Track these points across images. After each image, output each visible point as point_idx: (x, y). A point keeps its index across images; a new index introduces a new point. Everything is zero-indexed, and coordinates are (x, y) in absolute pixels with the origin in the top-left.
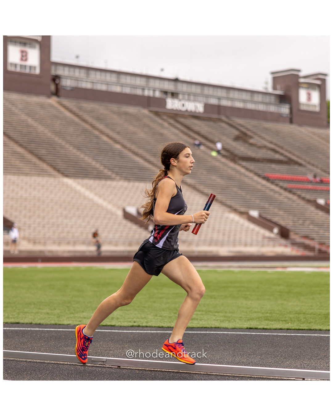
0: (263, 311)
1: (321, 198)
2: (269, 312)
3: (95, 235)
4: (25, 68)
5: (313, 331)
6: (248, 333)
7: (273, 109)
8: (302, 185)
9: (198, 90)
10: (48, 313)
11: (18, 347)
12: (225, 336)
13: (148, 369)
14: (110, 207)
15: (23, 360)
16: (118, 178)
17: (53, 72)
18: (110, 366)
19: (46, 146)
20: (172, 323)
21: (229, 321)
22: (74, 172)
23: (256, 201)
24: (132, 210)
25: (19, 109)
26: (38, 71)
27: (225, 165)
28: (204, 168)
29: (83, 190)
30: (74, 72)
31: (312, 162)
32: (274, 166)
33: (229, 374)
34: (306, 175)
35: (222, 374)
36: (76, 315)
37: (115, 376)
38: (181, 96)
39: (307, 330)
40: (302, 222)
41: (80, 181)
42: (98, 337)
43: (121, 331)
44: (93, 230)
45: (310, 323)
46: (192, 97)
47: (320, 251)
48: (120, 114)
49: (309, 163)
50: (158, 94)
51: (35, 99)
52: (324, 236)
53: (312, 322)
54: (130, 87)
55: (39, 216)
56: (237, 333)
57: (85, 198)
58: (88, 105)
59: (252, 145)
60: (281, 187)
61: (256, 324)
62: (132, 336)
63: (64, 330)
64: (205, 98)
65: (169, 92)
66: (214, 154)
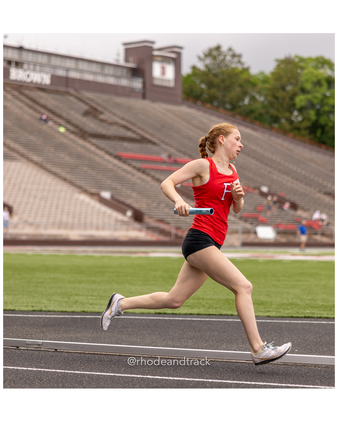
7: (124, 82)
8: (156, 166)
9: (44, 60)
23: (108, 181)
27: (74, 142)
28: (51, 145)
31: (167, 141)
32: (126, 144)
34: (160, 155)
38: (25, 66)
40: (156, 204)
46: (38, 68)
47: (177, 236)
49: (163, 142)
52: (180, 220)
59: (102, 121)
60: (134, 167)
64: (52, 69)
65: (13, 61)
66: (62, 130)
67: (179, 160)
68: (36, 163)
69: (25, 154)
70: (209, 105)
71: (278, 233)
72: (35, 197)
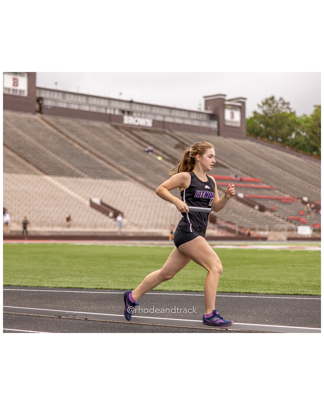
0: (196, 278)
1: (241, 192)
2: (201, 279)
3: (68, 219)
4: (16, 92)
5: (234, 293)
6: (184, 295)
7: (204, 124)
8: (227, 183)
9: (148, 109)
10: (32, 278)
11: (9, 303)
12: (167, 297)
13: (108, 321)
14: (80, 198)
15: (13, 313)
16: (86, 176)
17: (38, 95)
18: (80, 319)
19: (31, 151)
20: (127, 287)
21: (170, 285)
22: (53, 171)
24: (97, 201)
25: (12, 123)
26: (26, 94)
28: (152, 169)
29: (60, 185)
30: (54, 95)
31: (234, 165)
33: (170, 325)
34: (230, 175)
35: (165, 325)
36: (54, 280)
37: (83, 326)
38: (134, 114)
39: (229, 292)
40: (226, 211)
41: (57, 178)
42: (71, 297)
43: (88, 292)
44: (67, 216)
45: (231, 287)
46: (143, 115)
47: (240, 233)
48: (88, 127)
49: (232, 166)
50: (117, 112)
51: (23, 115)
52: (243, 221)
53: (233, 287)
54: (97, 107)
55: (26, 205)
56: (176, 294)
57: (61, 191)
58: (64, 121)
61: (191, 288)
62: (96, 296)
63: (44, 291)
64: (153, 116)
65: (126, 111)
66: (160, 158)
67: (243, 178)
68: (140, 182)
69: (133, 176)
70: (266, 139)
71: (314, 231)
72: (140, 206)
